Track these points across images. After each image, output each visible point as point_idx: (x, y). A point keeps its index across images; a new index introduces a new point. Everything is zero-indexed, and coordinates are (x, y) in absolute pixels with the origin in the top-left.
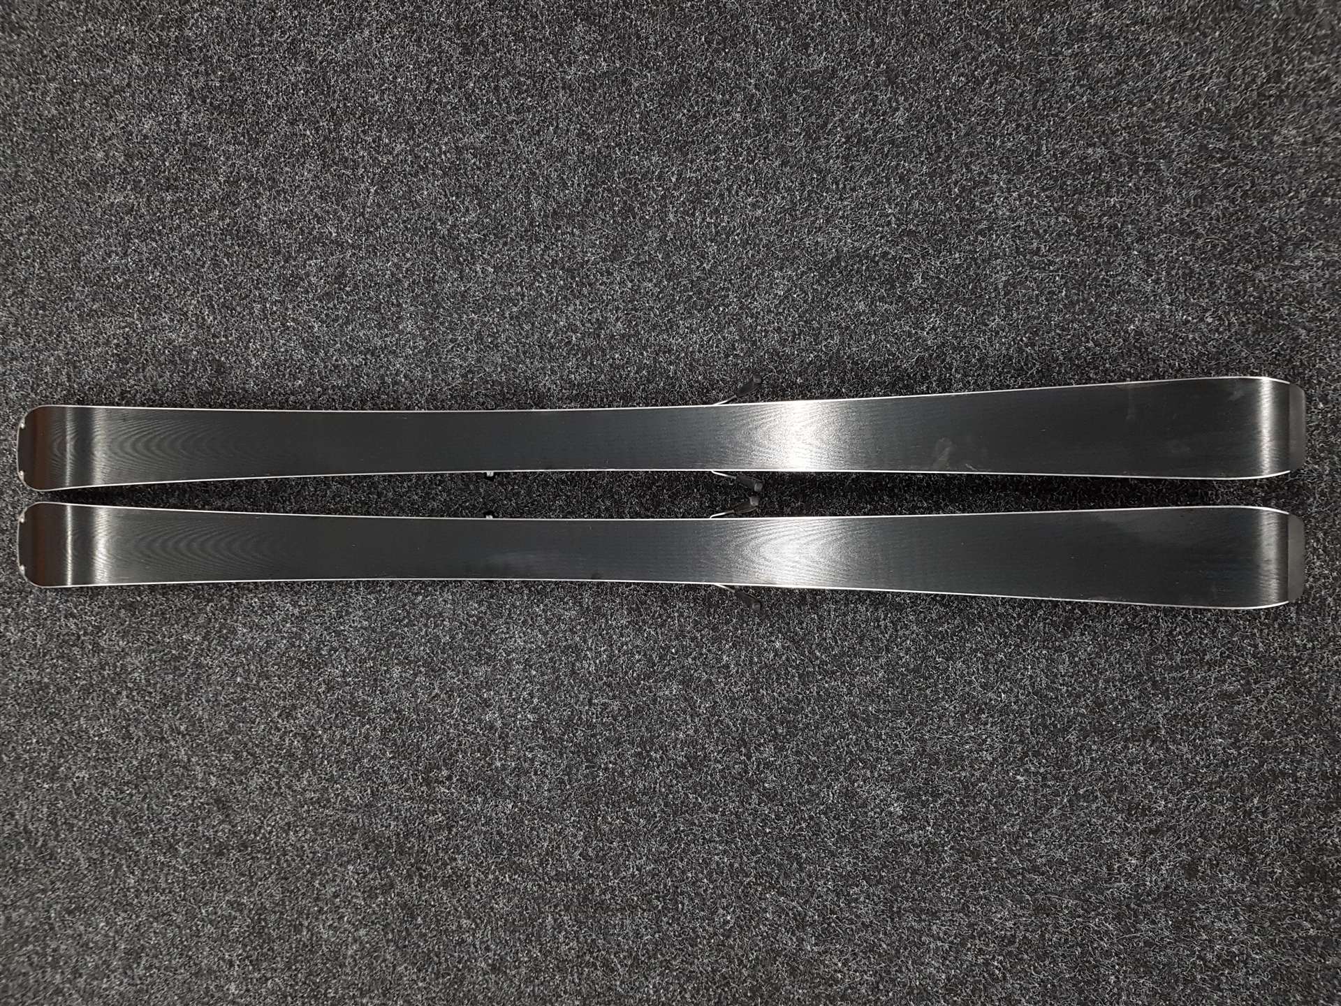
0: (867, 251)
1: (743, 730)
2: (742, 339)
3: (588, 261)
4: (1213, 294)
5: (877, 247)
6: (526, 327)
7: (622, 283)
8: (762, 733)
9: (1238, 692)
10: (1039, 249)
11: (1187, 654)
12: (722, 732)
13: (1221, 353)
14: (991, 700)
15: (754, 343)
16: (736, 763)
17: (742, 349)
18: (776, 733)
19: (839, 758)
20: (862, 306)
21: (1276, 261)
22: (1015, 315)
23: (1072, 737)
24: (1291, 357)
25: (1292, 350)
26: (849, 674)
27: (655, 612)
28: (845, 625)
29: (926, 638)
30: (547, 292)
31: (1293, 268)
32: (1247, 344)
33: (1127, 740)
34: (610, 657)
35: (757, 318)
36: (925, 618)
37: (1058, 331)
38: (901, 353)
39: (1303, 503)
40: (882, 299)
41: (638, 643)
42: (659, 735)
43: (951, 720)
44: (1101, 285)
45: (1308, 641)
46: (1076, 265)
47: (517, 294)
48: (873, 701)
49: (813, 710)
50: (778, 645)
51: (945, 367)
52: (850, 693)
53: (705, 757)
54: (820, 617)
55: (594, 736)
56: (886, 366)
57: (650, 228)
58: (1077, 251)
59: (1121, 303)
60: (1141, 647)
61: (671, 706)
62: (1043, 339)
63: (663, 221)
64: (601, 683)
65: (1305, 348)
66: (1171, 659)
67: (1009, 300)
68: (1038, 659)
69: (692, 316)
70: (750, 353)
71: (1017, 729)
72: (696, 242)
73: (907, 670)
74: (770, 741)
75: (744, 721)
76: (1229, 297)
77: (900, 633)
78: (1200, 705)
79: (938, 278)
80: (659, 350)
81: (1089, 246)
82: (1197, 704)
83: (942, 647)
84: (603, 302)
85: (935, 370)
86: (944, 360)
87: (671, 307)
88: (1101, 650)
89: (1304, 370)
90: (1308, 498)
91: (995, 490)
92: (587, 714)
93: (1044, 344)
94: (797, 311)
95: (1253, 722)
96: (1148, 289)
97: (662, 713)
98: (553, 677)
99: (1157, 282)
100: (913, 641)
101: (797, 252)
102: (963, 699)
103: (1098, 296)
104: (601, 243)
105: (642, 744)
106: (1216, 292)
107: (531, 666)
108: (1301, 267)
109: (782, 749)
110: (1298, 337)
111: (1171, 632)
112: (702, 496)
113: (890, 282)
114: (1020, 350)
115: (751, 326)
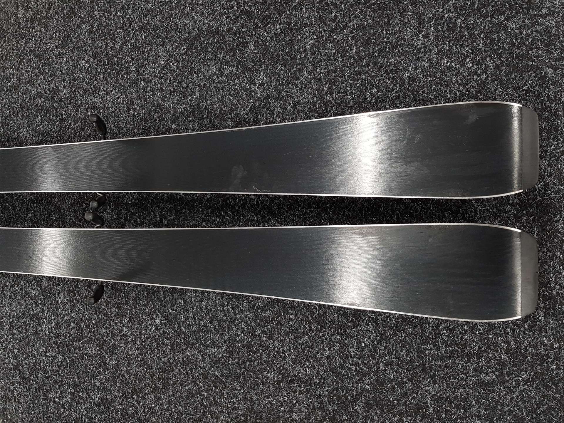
0: (218, 28)
1: (135, 382)
2: (138, 98)
3: (49, 49)
4: (472, 43)
5: (224, 25)
6: (15, 96)
7: (67, 62)
8: (147, 385)
9: (493, 382)
10: (336, 17)
11: (450, 346)
12: (122, 383)
13: (479, 92)
14: (299, 373)
15: (146, 100)
16: (130, 406)
17: (138, 104)
18: (156, 386)
19: (196, 408)
20: (214, 70)
21: (526, 12)
22: (318, 70)
23: (359, 408)
24: (539, 92)
25: (541, 86)
26: (204, 346)
27: (83, 293)
28: (201, 308)
29: (255, 321)
30: (26, 71)
31: (540, 16)
32: (501, 84)
33: (401, 414)
34: (57, 323)
35: (148, 81)
36: (254, 306)
37: (350, 81)
38: (239, 103)
39: (550, 220)
40: (227, 63)
41: (73, 315)
42: (85, 382)
43: (271, 387)
44: (383, 42)
45: (555, 341)
46: (364, 28)
47: (10, 74)
48: (219, 367)
49: (180, 371)
50: (157, 321)
51: (269, 113)
52: (203, 360)
53: (112, 399)
54: (185, 302)
55: (47, 378)
56: (230, 114)
57: (84, 23)
58: (365, 15)
59: (398, 55)
60: (414, 338)
61: (92, 361)
62: (339, 88)
63: (92, 17)
64: (52, 342)
65: (552, 85)
66: (438, 350)
67: (314, 58)
68: (333, 342)
69: (108, 82)
70: (143, 107)
71: (317, 398)
72: (111, 30)
73: (242, 345)
74: (152, 392)
75: (136, 376)
76: (485, 45)
77: (238, 316)
78: (462, 390)
79: (265, 45)
80: (88, 107)
81: (374, 12)
82: (459, 389)
83: (266, 329)
84: (56, 76)
85: (263, 116)
86: (269, 108)
87: (95, 76)
88: (382, 339)
89: (551, 104)
90: (555, 216)
91: (303, 208)
92: (44, 362)
93: (339, 93)
94: (172, 75)
95: (506, 409)
96: (420, 42)
97: (86, 366)
98: (25, 335)
99: (426, 36)
100: (246, 322)
101: (173, 32)
102: (279, 371)
103: (380, 51)
104: (56, 36)
105: (75, 386)
106: (475, 41)
107: (13, 327)
108: (548, 15)
109: (160, 398)
110: (545, 76)
111: (437, 327)
112: (112, 210)
113: (233, 50)
114: (322, 98)
115: (143, 87)
